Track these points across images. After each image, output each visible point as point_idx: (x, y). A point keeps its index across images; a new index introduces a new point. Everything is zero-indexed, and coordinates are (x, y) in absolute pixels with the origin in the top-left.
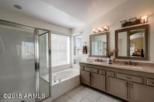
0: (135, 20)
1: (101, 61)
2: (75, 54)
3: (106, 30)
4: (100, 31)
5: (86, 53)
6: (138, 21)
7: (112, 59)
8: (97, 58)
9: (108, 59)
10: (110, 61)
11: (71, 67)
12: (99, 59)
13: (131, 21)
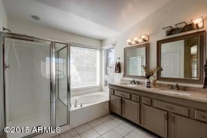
0: (184, 25)
1: (138, 83)
2: (106, 73)
3: (145, 41)
4: (137, 42)
5: (120, 72)
6: (190, 27)
7: (152, 81)
8: (132, 80)
9: (146, 81)
10: (149, 83)
11: (101, 90)
12: (136, 80)
13: (179, 26)
